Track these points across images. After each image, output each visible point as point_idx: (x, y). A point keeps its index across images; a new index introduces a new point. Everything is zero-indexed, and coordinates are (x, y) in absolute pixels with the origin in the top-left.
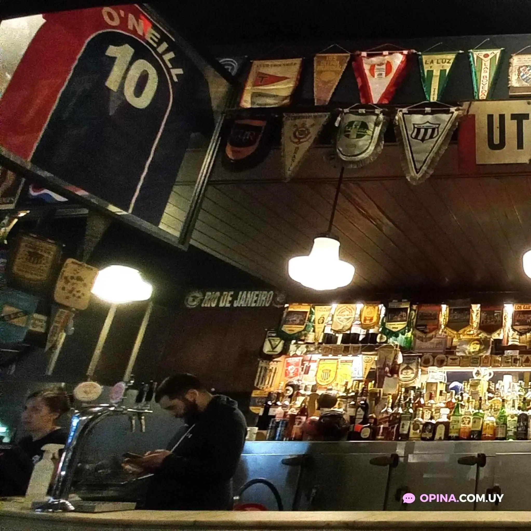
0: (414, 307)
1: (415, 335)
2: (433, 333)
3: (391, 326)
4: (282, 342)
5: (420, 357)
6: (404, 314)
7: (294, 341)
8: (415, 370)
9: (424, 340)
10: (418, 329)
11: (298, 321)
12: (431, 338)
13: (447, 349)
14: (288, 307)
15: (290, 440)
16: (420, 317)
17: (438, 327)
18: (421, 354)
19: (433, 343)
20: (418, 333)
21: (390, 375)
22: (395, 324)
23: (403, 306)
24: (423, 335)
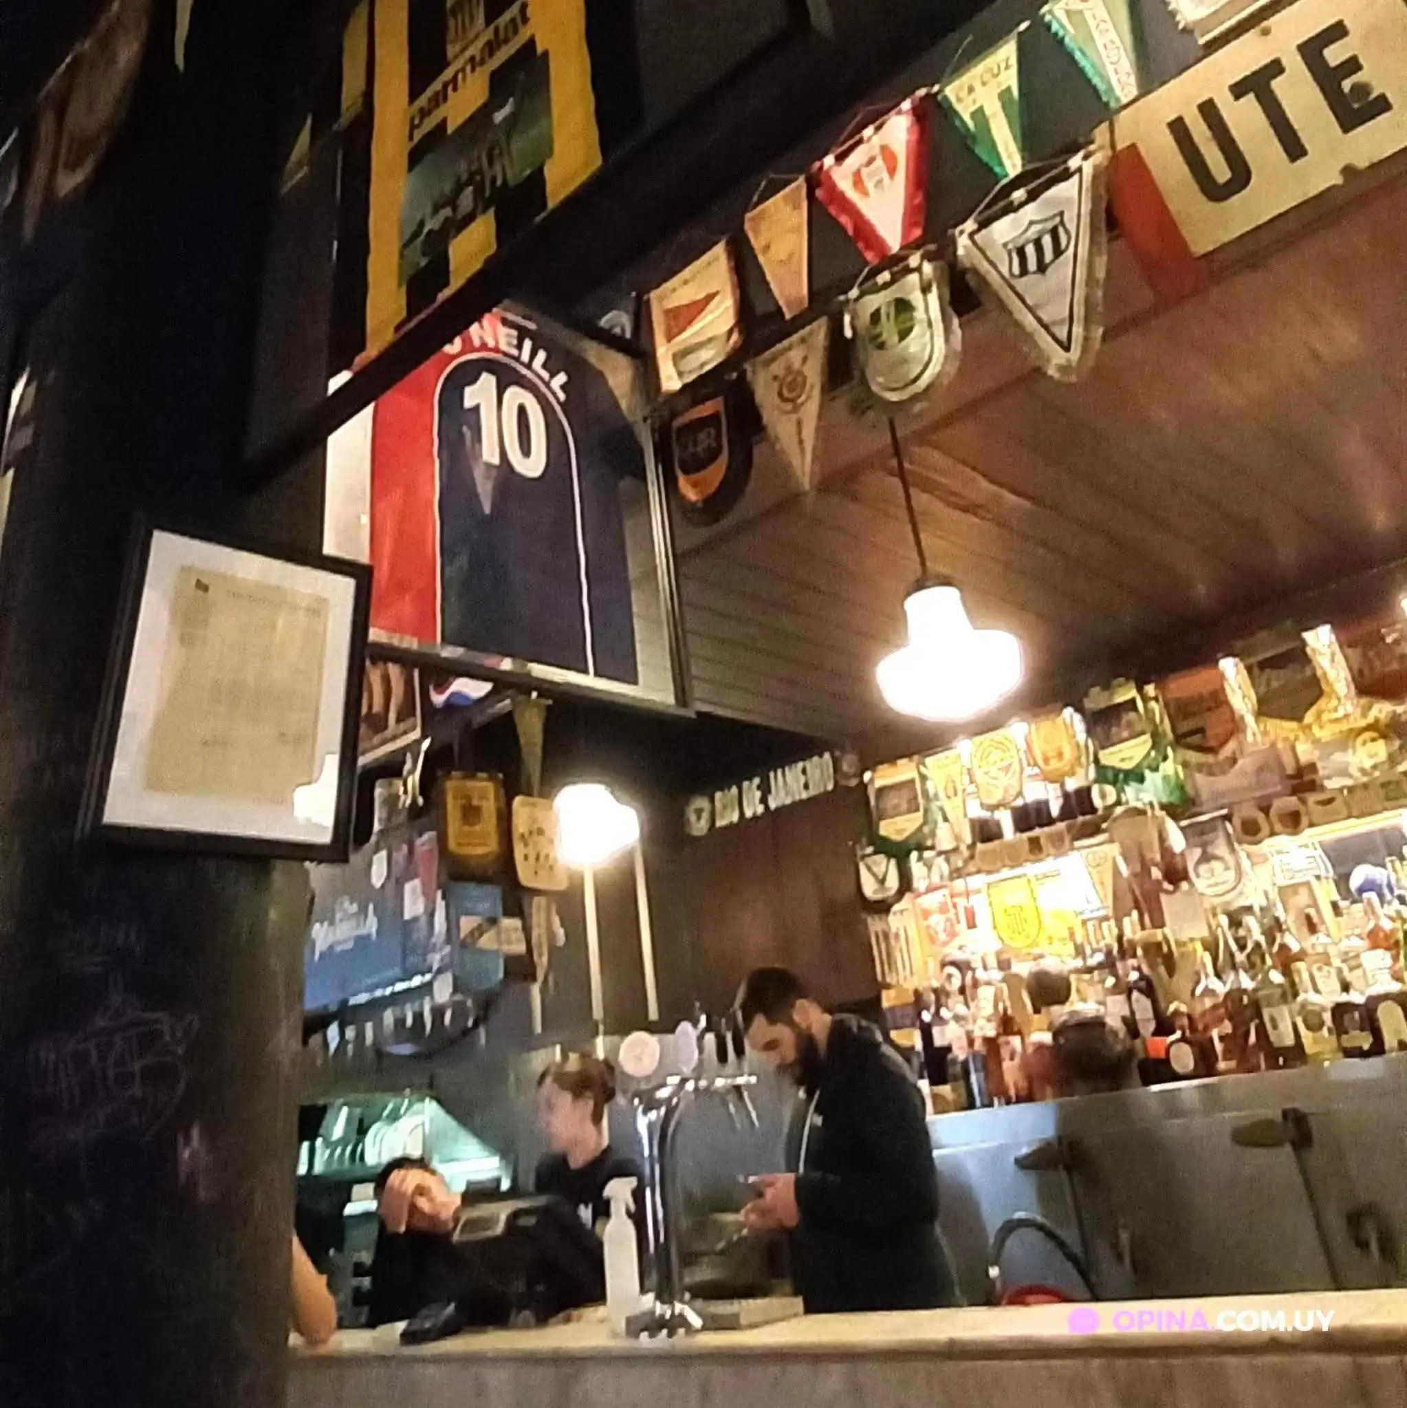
0: (1150, 689)
1: (1185, 765)
2: (1231, 746)
3: (1110, 757)
4: (893, 862)
5: (1228, 818)
6: (1132, 715)
7: (914, 855)
8: (1230, 859)
9: (1216, 770)
10: (1188, 746)
11: (904, 806)
12: (1234, 761)
13: (1291, 777)
14: (872, 780)
15: (1008, 1102)
16: (1179, 710)
17: (1235, 727)
18: (1224, 812)
19: (1244, 773)
20: (1193, 757)
21: (1170, 887)
22: (1121, 751)
23: (1119, 699)
24: (1210, 758)
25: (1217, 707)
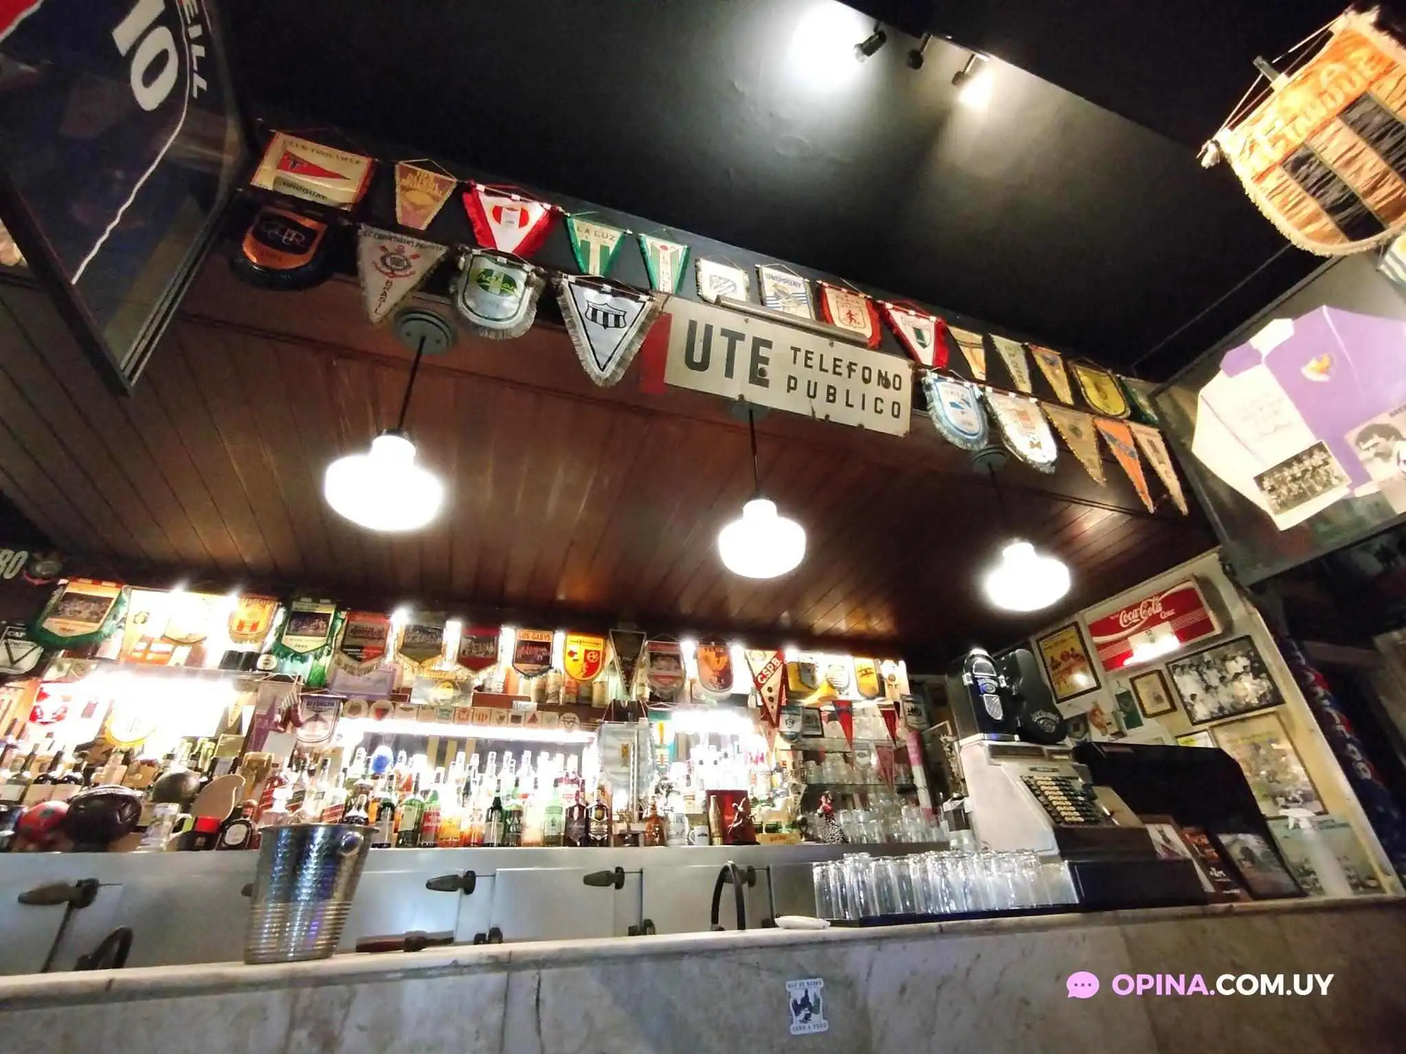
0: (343, 615)
1: (338, 663)
2: (375, 661)
3: (292, 642)
4: (39, 650)
5: (344, 701)
6: (321, 623)
8: (330, 722)
9: (356, 672)
10: (346, 653)
11: (85, 615)
12: (369, 670)
13: (394, 691)
14: (66, 586)
16: (352, 632)
17: (382, 652)
18: (345, 696)
19: (371, 679)
20: (345, 659)
21: (282, 729)
22: (301, 640)
23: (321, 610)
24: (355, 664)
25: (379, 639)
